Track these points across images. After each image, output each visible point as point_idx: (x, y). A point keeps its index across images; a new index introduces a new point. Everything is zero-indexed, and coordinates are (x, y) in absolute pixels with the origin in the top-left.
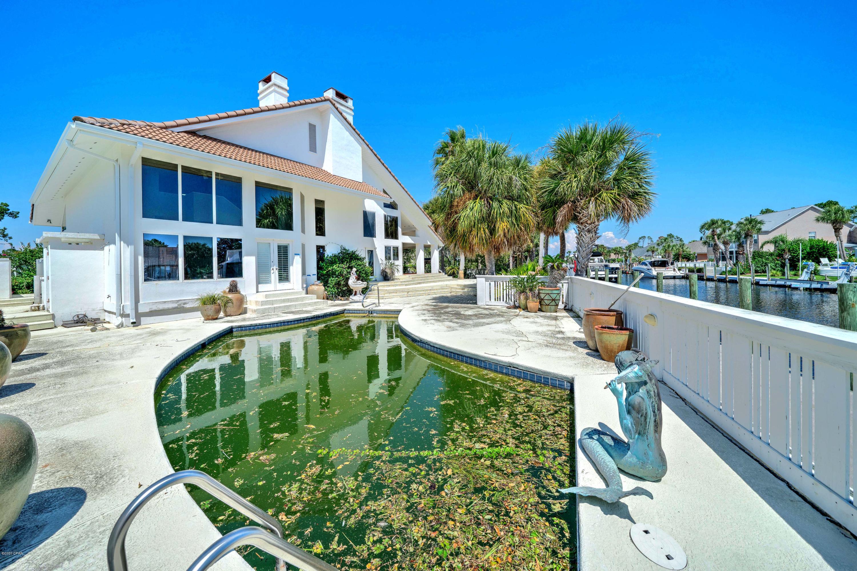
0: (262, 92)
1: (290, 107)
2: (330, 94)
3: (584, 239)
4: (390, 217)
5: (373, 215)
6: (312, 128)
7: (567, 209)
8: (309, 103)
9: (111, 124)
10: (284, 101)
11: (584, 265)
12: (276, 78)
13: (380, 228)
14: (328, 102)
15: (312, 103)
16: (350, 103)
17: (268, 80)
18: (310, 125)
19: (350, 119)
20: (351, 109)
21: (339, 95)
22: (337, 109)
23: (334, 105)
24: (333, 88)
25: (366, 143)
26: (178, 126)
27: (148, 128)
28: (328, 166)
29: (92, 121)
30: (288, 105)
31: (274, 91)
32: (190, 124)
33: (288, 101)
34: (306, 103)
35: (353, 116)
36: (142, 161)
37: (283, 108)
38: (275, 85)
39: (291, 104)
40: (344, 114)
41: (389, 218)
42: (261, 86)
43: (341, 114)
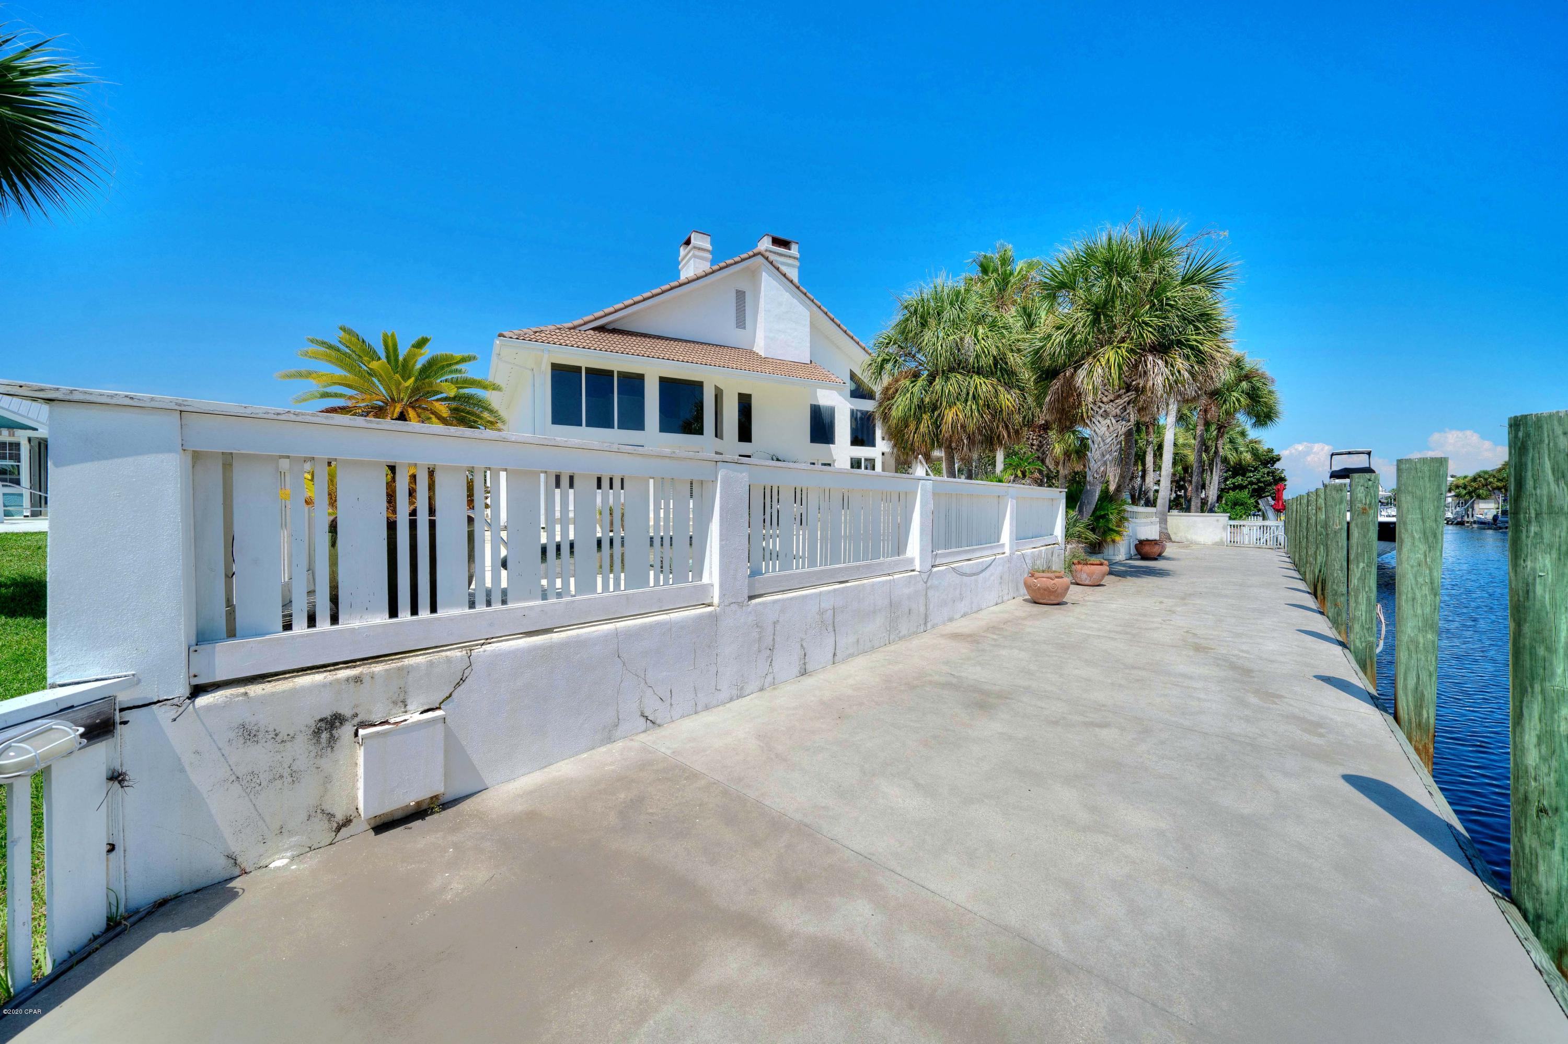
0: (682, 260)
1: (713, 272)
2: (765, 244)
3: (1097, 430)
4: (861, 411)
5: (832, 411)
6: (740, 296)
7: (1062, 381)
8: (731, 265)
9: (525, 334)
10: (706, 267)
11: (1098, 473)
12: (696, 240)
13: (843, 429)
14: (760, 256)
15: (736, 263)
16: (794, 250)
17: (688, 242)
18: (737, 291)
19: (794, 274)
20: (795, 258)
21: (777, 242)
22: (771, 263)
23: (767, 259)
24: (768, 235)
25: (816, 304)
26: (585, 324)
27: (557, 331)
28: (760, 347)
29: (511, 334)
30: (711, 270)
31: (695, 256)
32: (596, 319)
33: (711, 265)
34: (727, 266)
35: (799, 268)
36: (552, 369)
37: (706, 275)
38: (695, 247)
39: (715, 267)
40: (783, 268)
41: (859, 413)
42: (683, 251)
43: (778, 269)
